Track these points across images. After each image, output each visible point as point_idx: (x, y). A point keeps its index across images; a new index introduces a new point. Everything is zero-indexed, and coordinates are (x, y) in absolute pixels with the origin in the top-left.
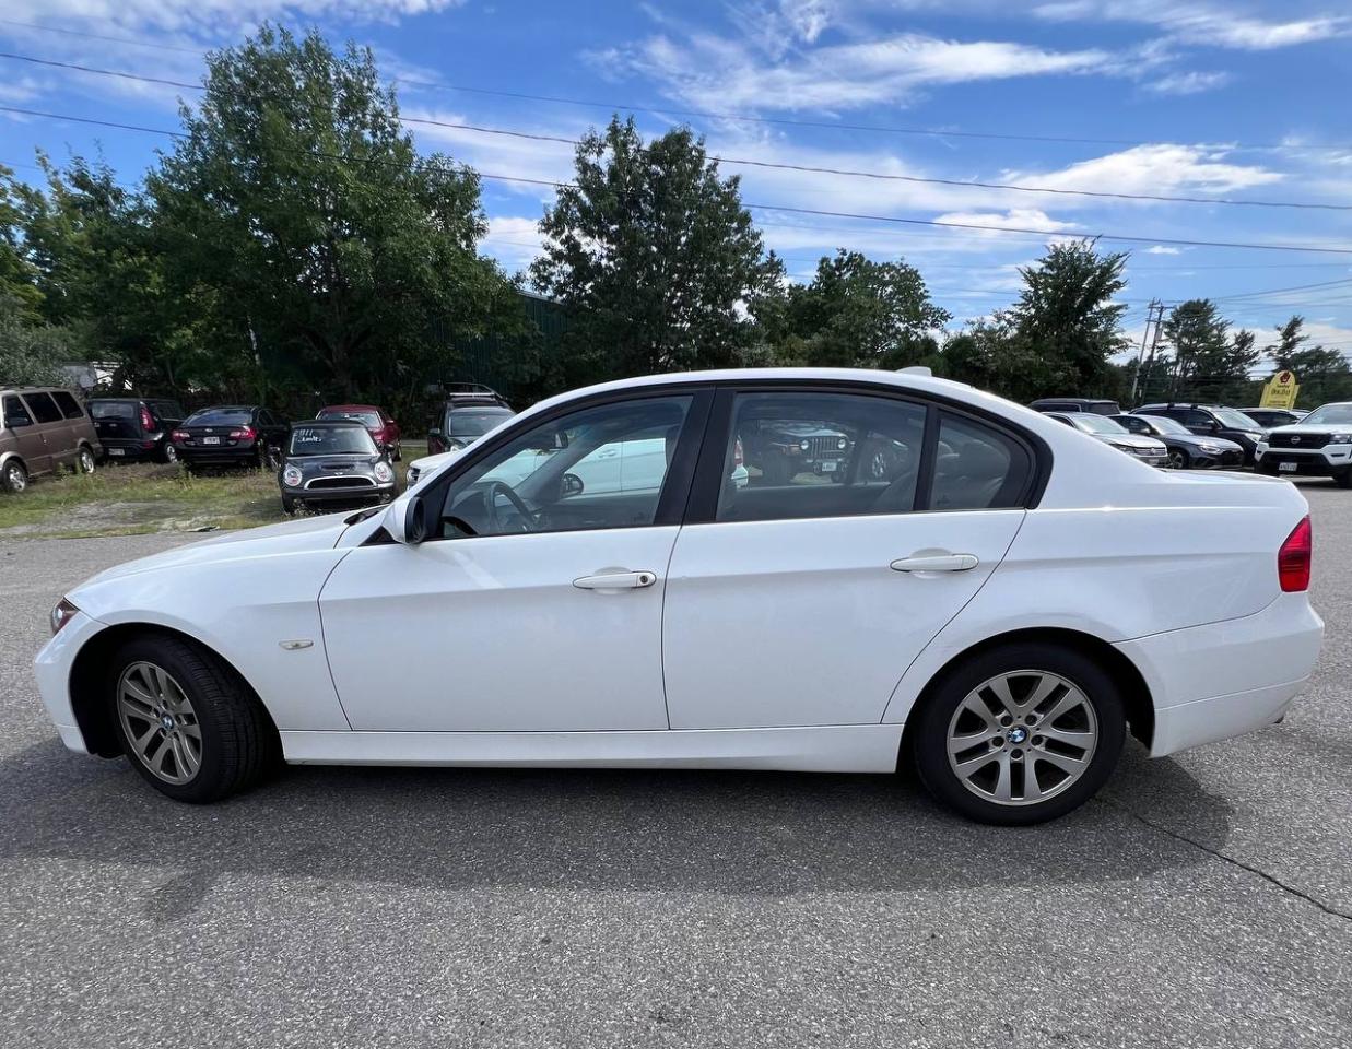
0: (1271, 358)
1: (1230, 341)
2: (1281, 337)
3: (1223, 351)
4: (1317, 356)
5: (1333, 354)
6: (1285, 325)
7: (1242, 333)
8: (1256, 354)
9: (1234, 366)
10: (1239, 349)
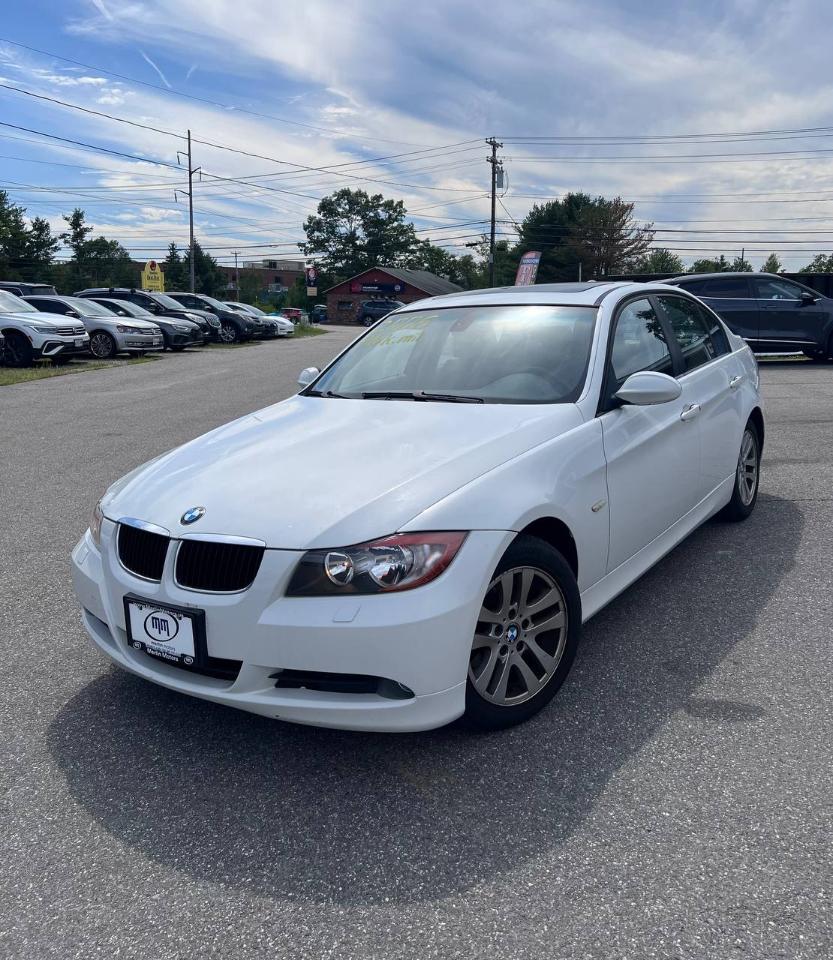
0: (67, 245)
1: (29, 228)
2: (70, 227)
3: (25, 236)
4: (101, 245)
5: (114, 244)
6: (70, 214)
7: (37, 220)
8: (55, 241)
9: (39, 250)
10: (39, 235)
